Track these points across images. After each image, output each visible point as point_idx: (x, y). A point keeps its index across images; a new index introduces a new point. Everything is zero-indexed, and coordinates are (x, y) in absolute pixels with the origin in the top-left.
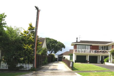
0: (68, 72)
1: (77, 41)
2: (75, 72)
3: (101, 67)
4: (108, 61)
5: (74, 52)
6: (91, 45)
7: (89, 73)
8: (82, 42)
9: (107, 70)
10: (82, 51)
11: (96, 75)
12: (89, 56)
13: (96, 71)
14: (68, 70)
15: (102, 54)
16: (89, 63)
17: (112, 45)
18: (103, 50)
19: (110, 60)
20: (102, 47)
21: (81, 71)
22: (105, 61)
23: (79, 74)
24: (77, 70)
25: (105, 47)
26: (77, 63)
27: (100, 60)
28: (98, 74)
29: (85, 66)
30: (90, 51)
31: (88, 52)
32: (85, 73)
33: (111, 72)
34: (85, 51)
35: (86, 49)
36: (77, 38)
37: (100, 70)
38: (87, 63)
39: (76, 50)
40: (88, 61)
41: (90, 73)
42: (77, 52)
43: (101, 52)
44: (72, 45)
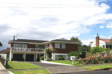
0: (2, 70)
1: (14, 39)
2: (9, 71)
3: (35, 65)
4: (43, 59)
5: (10, 51)
6: (28, 44)
7: (22, 71)
8: (19, 40)
9: (41, 68)
10: (19, 50)
11: (29, 73)
12: (26, 54)
13: (30, 69)
14: (2, 69)
15: (38, 52)
16: (25, 61)
17: (47, 44)
18: (39, 48)
19: (46, 58)
20: (39, 46)
21: (15, 69)
22: (40, 59)
23: (12, 72)
24: (12, 68)
25: (41, 46)
26: (13, 61)
27: (37, 58)
28: (31, 72)
29: (20, 64)
30: (27, 50)
31: (24, 50)
32: (18, 71)
33: (44, 70)
34: (21, 50)
35: (23, 48)
36: (14, 37)
37: (34, 68)
38: (24, 61)
39: (13, 48)
40: (25, 59)
41: (24, 71)
42: (14, 51)
43: (37, 50)
44: (9, 43)
